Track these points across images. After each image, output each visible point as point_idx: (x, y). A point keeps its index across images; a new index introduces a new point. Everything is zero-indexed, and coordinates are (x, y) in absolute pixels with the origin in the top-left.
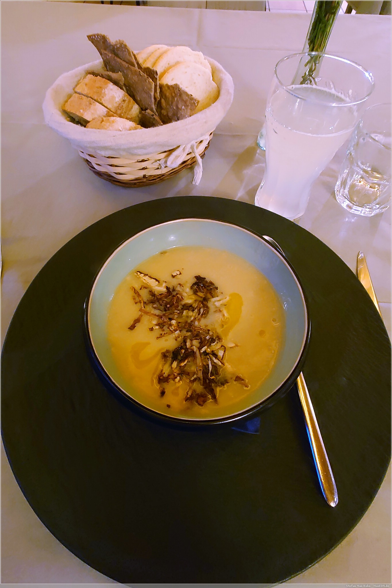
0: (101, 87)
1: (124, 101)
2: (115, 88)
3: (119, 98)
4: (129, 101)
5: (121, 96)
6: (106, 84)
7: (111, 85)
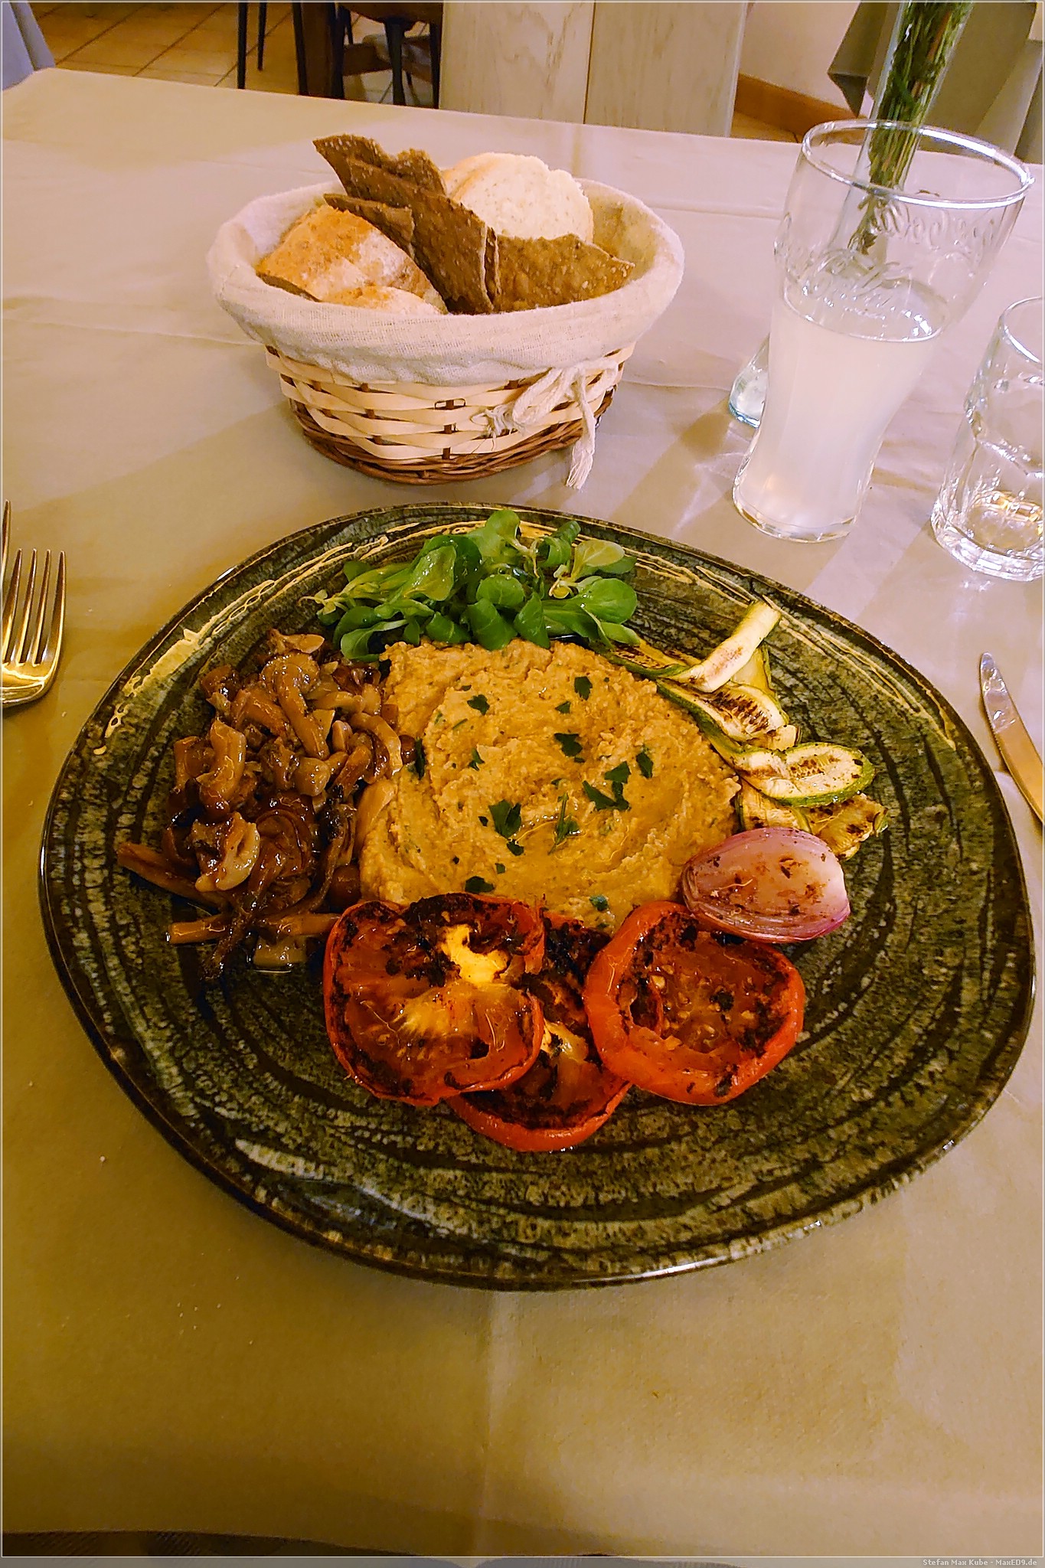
0: (349, 237)
1: (403, 276)
2: (386, 241)
3: (393, 269)
4: (417, 280)
5: (397, 264)
6: (365, 231)
7: (375, 236)
